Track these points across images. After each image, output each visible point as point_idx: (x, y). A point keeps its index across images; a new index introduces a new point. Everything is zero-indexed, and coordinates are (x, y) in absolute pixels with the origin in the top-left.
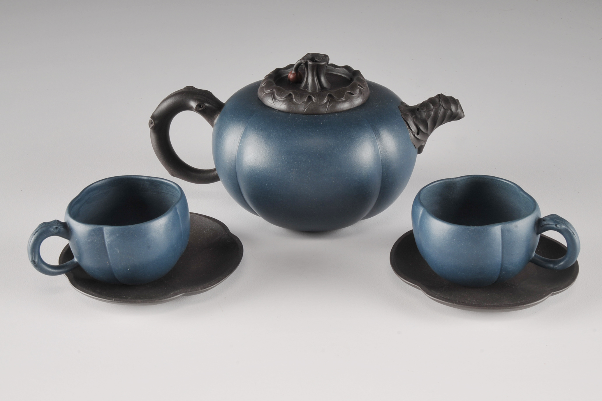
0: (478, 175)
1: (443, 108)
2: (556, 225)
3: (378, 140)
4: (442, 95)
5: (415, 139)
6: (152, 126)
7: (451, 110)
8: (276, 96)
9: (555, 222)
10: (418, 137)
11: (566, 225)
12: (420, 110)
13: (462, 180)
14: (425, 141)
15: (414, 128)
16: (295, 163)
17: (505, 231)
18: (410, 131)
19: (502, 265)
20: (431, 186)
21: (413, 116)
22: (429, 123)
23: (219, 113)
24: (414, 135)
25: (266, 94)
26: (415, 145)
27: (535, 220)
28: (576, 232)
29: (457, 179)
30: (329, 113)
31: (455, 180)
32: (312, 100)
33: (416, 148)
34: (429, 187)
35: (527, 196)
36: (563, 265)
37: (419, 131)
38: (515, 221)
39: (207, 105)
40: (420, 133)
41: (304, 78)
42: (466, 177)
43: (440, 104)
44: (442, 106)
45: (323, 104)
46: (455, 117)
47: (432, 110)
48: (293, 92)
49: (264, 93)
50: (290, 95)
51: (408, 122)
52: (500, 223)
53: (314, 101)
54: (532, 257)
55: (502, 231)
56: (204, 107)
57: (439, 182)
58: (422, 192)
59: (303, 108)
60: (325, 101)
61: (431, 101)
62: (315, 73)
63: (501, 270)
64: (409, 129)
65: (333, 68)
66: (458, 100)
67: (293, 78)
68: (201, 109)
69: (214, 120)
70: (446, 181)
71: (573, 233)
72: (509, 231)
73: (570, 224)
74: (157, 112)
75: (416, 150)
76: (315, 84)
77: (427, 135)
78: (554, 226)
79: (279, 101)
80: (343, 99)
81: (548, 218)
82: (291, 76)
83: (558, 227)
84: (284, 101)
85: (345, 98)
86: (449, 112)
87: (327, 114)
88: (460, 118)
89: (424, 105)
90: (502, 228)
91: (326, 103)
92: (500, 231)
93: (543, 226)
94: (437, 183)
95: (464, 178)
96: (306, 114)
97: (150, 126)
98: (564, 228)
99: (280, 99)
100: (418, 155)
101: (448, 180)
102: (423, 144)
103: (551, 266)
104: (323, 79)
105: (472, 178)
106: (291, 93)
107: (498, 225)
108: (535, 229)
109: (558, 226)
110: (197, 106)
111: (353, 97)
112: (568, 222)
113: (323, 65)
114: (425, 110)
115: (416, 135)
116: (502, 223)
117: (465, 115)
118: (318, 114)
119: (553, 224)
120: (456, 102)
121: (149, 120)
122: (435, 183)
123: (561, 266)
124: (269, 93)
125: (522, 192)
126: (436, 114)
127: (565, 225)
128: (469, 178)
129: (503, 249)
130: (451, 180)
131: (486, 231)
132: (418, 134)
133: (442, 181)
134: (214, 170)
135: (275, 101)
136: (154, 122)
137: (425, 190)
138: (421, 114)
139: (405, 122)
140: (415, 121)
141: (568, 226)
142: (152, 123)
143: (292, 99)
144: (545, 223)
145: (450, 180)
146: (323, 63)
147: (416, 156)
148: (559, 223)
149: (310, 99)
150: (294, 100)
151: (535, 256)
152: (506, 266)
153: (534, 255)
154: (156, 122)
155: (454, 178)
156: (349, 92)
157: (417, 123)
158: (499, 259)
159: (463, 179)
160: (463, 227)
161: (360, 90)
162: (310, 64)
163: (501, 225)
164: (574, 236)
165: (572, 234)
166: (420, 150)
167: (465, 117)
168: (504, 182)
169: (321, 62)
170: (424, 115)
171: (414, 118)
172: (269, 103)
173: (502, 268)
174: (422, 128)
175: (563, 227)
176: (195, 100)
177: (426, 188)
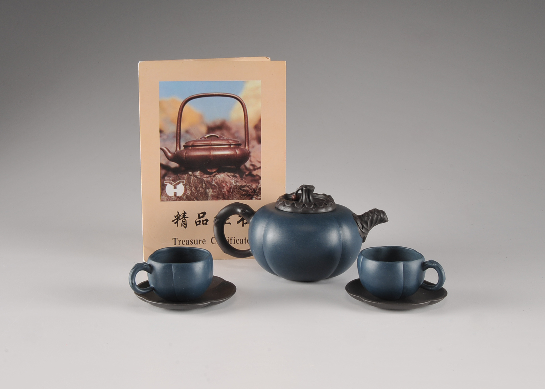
1: (377, 215)
3: (340, 228)
4: (376, 209)
5: (361, 231)
6: (215, 222)
7: (381, 216)
8: (286, 205)
9: (431, 262)
10: (363, 230)
12: (364, 216)
13: (385, 248)
14: (367, 234)
15: (360, 226)
16: (296, 236)
18: (358, 227)
21: (360, 219)
22: (369, 223)
23: (253, 216)
24: (360, 229)
25: (280, 204)
26: (360, 235)
27: (422, 262)
28: (442, 268)
29: (382, 248)
30: (314, 213)
32: (305, 206)
33: (361, 237)
34: (367, 250)
35: (418, 253)
36: (437, 287)
37: (363, 227)
38: (410, 261)
39: (247, 211)
40: (364, 229)
41: (301, 197)
43: (375, 213)
44: (376, 214)
45: (311, 209)
46: (383, 220)
47: (370, 216)
48: (295, 202)
49: (279, 203)
50: (293, 203)
51: (357, 222)
53: (306, 206)
55: (404, 266)
56: (245, 212)
58: (363, 252)
59: (300, 211)
60: (312, 207)
61: (371, 212)
62: (307, 194)
64: (357, 226)
65: (317, 195)
66: (385, 212)
67: (295, 198)
68: (243, 213)
69: (250, 219)
70: (376, 248)
72: (407, 266)
74: (218, 215)
75: (361, 239)
76: (307, 200)
77: (368, 231)
79: (287, 206)
80: (322, 206)
81: (428, 262)
82: (294, 197)
83: (433, 265)
84: (289, 207)
85: (323, 206)
86: (380, 217)
87: (313, 213)
88: (385, 221)
89: (366, 214)
90: (404, 264)
91: (313, 208)
92: (402, 265)
93: (425, 265)
94: (371, 248)
96: (301, 213)
97: (214, 222)
99: (288, 206)
100: (363, 243)
102: (366, 236)
103: (431, 288)
104: (311, 198)
106: (294, 202)
107: (401, 262)
110: (241, 211)
111: (327, 206)
113: (311, 190)
114: (366, 216)
115: (361, 229)
116: (403, 261)
117: (389, 220)
118: (308, 213)
119: (431, 264)
120: (384, 213)
121: (214, 219)
123: (436, 288)
124: (282, 203)
125: (416, 252)
126: (372, 218)
127: (437, 265)
128: (388, 247)
131: (395, 265)
132: (362, 229)
133: (374, 248)
134: (249, 250)
135: (285, 207)
136: (217, 220)
138: (364, 218)
139: (355, 222)
140: (361, 221)
142: (215, 221)
143: (294, 205)
144: (427, 264)
145: (378, 248)
146: (311, 189)
147: (362, 244)
148: (433, 263)
149: (304, 205)
150: (296, 206)
151: (422, 284)
154: (218, 220)
156: (325, 204)
157: (362, 223)
158: (402, 281)
160: (383, 262)
161: (331, 203)
162: (304, 189)
164: (442, 270)
166: (364, 241)
167: (389, 221)
169: (311, 188)
170: (366, 219)
171: (360, 220)
172: (281, 208)
174: (365, 226)
176: (240, 208)
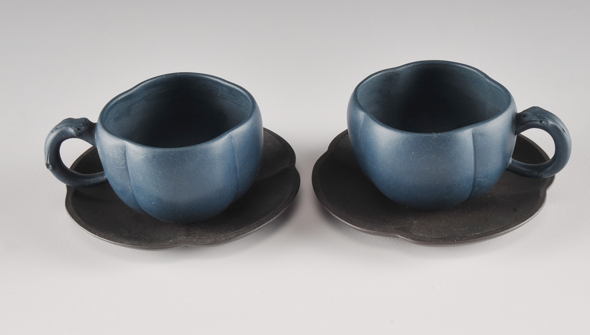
0: (426, 61)
2: (541, 122)
9: (539, 117)
11: (554, 120)
13: (406, 69)
17: (477, 136)
19: (474, 179)
20: (368, 82)
27: (512, 116)
28: (566, 129)
29: (400, 69)
31: (397, 70)
34: (365, 83)
35: (496, 86)
38: (488, 121)
42: (412, 65)
52: (470, 126)
54: (509, 164)
55: (474, 136)
57: (377, 75)
58: (359, 90)
63: (474, 186)
70: (387, 72)
71: (563, 129)
72: (482, 135)
73: (558, 118)
78: (538, 123)
81: (528, 113)
83: (544, 124)
90: (474, 132)
92: (471, 136)
93: (523, 123)
94: (375, 76)
95: (408, 66)
98: (551, 125)
101: (388, 71)
105: (419, 65)
107: (468, 128)
108: (512, 128)
109: (543, 122)
112: (555, 115)
116: (472, 125)
119: (537, 121)
122: (373, 77)
123: (547, 172)
127: (552, 119)
128: (415, 66)
129: (475, 159)
130: (393, 70)
131: (453, 138)
133: (381, 73)
137: (361, 87)
141: (556, 122)
144: (526, 119)
145: (391, 71)
148: (544, 118)
151: (513, 162)
152: (480, 180)
153: (510, 161)
155: (396, 68)
158: (470, 172)
159: (408, 68)
163: (471, 127)
164: (565, 134)
165: (562, 131)
168: (461, 67)
173: (475, 183)
175: (551, 123)
177: (362, 85)
